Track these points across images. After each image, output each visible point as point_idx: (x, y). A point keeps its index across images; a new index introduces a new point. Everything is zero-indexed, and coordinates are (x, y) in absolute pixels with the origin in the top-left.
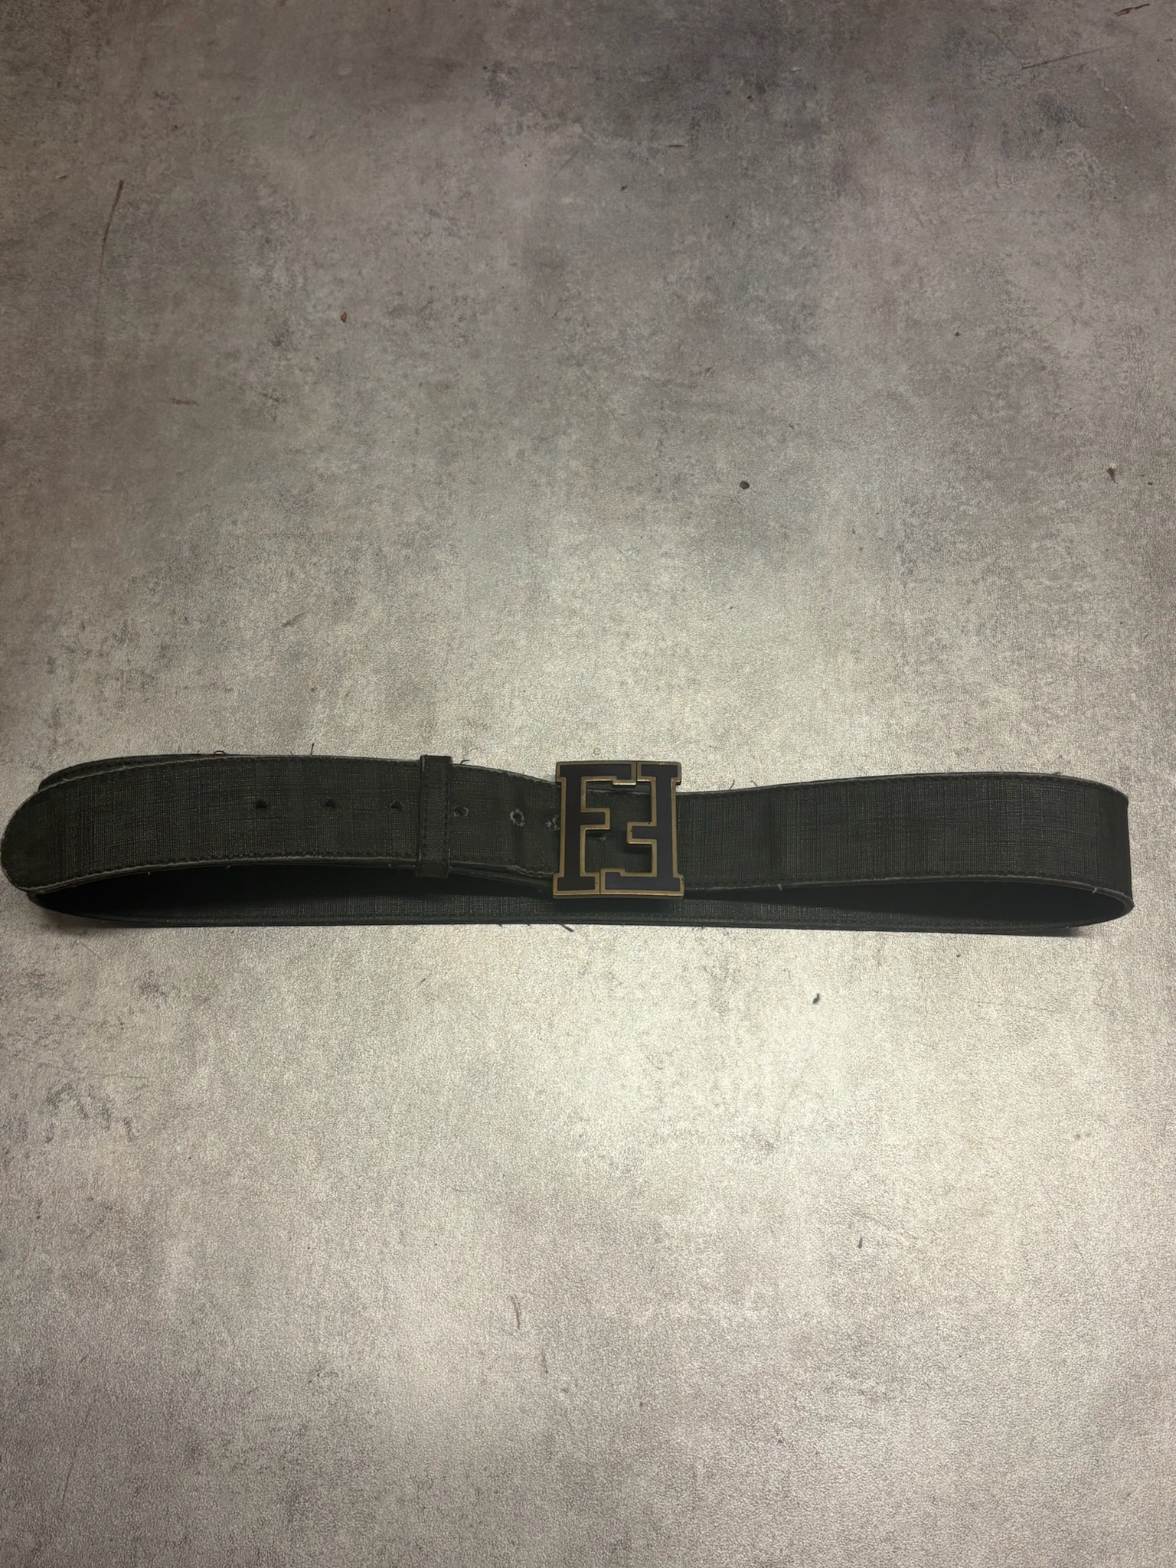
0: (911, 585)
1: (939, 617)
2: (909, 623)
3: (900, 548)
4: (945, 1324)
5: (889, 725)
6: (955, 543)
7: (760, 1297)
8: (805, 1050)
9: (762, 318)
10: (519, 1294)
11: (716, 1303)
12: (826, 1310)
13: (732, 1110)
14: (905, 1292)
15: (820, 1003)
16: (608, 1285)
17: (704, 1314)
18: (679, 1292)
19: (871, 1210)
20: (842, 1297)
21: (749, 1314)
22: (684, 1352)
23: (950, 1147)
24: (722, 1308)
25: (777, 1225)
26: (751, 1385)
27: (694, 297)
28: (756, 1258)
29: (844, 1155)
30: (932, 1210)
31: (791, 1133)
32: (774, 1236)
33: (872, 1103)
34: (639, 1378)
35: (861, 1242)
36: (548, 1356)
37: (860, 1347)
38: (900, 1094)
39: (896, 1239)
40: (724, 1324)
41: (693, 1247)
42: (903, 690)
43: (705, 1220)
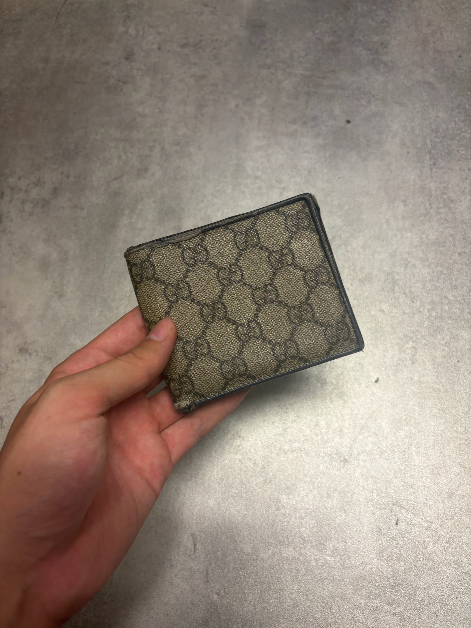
0: (434, 170)
1: (450, 186)
2: (433, 188)
3: (429, 152)
4: (448, 577)
5: (422, 238)
6: (458, 151)
7: (336, 548)
8: (369, 408)
9: (361, 48)
10: (197, 533)
11: (309, 550)
12: (375, 561)
13: (326, 439)
14: (424, 554)
15: (379, 382)
16: (248, 532)
17: (302, 556)
18: (288, 541)
19: (404, 503)
20: (385, 555)
21: (329, 558)
22: (289, 578)
23: (452, 470)
24: (313, 553)
25: (348, 507)
26: (327, 603)
27: (327, 39)
28: (334, 525)
29: (389, 469)
30: (441, 506)
31: (359, 454)
32: (345, 513)
33: (407, 440)
34: (261, 591)
35: (397, 521)
36: (210, 571)
37: (395, 587)
38: (423, 436)
39: (419, 522)
40: (313, 563)
41: (298, 515)
42: (430, 221)
43: (306, 500)
